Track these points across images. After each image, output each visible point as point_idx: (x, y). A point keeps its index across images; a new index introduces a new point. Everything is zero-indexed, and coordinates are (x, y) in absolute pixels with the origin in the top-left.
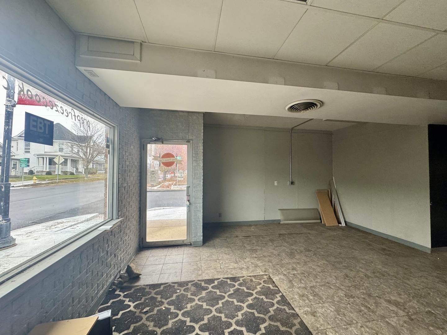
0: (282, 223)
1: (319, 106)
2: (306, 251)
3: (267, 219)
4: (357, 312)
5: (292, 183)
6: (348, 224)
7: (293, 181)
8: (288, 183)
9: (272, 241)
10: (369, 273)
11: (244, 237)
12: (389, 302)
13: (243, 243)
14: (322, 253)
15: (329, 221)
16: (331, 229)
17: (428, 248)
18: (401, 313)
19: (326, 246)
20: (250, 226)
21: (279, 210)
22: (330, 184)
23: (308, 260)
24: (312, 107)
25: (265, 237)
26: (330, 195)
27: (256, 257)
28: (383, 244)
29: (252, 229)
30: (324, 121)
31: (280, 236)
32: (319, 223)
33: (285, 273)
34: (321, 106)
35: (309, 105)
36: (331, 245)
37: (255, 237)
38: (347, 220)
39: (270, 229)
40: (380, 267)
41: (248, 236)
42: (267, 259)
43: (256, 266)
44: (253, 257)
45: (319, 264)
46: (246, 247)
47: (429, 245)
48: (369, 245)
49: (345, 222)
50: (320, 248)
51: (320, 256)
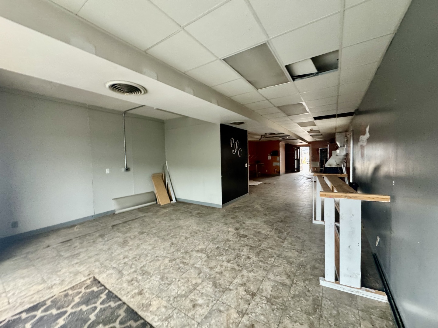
0: (117, 212)
1: (143, 92)
2: (140, 235)
3: (97, 213)
4: (177, 270)
5: (127, 169)
6: (178, 200)
7: (128, 167)
8: (123, 170)
9: (102, 236)
10: (188, 236)
11: (60, 244)
12: (198, 251)
13: (59, 251)
14: (155, 231)
15: (163, 200)
16: (164, 207)
17: (221, 205)
18: (204, 255)
19: (159, 223)
20: (73, 226)
21: (113, 199)
22: (164, 168)
23: (141, 242)
24: (136, 92)
25: (94, 233)
26: (164, 178)
27: (77, 263)
28: (199, 209)
29: (75, 229)
30: (156, 109)
31: (113, 228)
32: (155, 204)
33: (114, 266)
34: (144, 93)
35: (132, 89)
36: (163, 222)
37: (78, 238)
38: (177, 197)
39: (101, 223)
40: (195, 227)
41: (69, 240)
42: (93, 260)
43: (77, 273)
44: (73, 265)
45: (151, 243)
46: (62, 256)
47: (221, 203)
48: (191, 213)
49: (176, 198)
50: (153, 227)
51: (152, 234)
